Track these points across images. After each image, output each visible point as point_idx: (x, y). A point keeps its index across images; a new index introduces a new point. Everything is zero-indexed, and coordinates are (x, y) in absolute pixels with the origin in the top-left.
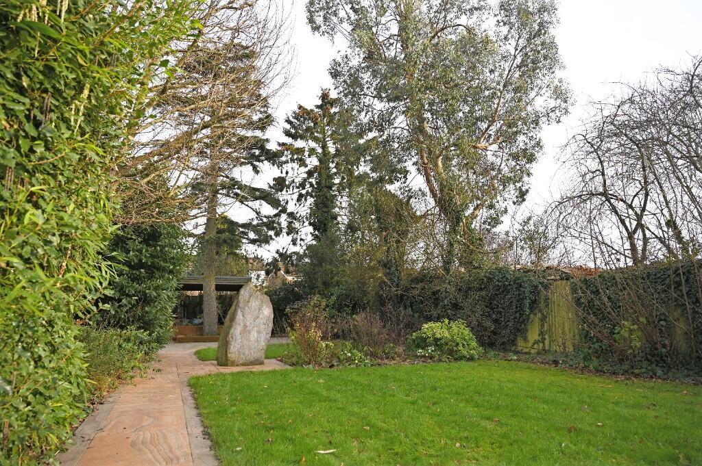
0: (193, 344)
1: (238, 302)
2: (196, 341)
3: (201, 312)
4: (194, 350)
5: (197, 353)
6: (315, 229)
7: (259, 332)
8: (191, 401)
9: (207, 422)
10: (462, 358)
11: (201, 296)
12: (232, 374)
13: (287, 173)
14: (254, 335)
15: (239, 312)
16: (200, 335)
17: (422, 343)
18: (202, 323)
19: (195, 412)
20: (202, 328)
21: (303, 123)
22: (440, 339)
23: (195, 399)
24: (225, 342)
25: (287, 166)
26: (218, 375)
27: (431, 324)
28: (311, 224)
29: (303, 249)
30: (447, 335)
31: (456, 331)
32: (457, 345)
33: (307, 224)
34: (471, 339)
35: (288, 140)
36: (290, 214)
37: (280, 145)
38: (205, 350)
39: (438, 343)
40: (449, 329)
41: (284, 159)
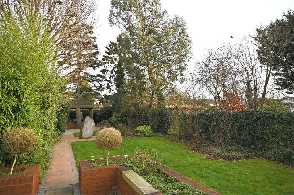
0: (73, 130)
1: (85, 121)
2: (74, 128)
3: (76, 118)
4: (74, 133)
5: (74, 134)
6: (117, 87)
7: (91, 129)
8: (71, 148)
9: (74, 152)
10: (146, 136)
11: (76, 110)
12: (82, 141)
13: (106, 67)
14: (89, 130)
15: (85, 124)
16: (76, 126)
17: (137, 132)
18: (76, 121)
19: (72, 151)
20: (76, 124)
21: (112, 48)
23: (72, 148)
24: (81, 132)
25: (106, 65)
26: (78, 142)
27: (140, 127)
28: (116, 85)
29: (113, 94)
30: (144, 130)
31: (146, 129)
32: (146, 133)
33: (114, 85)
34: (150, 131)
35: (107, 55)
36: (108, 81)
37: (104, 56)
38: (77, 132)
39: (141, 132)
40: (145, 128)
41: (105, 62)
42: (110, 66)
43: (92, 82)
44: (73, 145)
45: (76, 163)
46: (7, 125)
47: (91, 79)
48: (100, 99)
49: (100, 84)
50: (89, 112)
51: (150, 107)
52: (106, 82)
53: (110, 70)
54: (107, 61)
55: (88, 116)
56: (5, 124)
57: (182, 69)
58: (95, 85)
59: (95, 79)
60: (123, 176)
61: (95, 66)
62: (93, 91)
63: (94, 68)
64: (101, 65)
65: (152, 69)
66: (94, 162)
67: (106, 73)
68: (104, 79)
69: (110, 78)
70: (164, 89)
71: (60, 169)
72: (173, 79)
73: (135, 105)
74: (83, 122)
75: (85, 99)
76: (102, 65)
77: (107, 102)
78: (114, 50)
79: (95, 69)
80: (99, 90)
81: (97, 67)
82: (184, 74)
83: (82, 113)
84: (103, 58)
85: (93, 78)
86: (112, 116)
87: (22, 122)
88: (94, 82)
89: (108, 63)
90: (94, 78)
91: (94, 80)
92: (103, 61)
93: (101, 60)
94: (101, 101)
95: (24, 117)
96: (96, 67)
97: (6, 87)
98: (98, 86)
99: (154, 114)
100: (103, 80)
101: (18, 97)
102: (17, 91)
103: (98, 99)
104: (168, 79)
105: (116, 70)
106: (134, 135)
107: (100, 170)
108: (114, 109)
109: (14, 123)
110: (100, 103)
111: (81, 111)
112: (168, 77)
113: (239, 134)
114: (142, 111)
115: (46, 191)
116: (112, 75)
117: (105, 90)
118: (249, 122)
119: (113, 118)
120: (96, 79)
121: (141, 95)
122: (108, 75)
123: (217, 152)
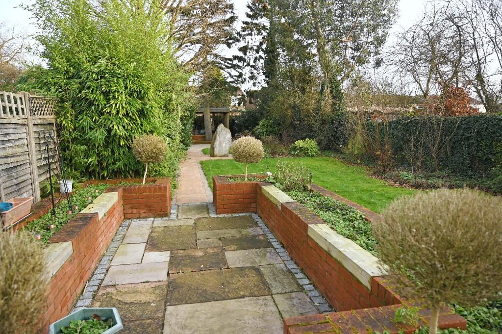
0: (201, 145)
1: (217, 132)
2: (202, 143)
3: (204, 128)
4: (201, 149)
5: (203, 151)
6: (266, 77)
7: (226, 144)
10: (308, 156)
11: (203, 116)
12: (215, 160)
13: (248, 42)
14: (224, 145)
16: (204, 140)
17: (295, 149)
18: (205, 133)
20: (205, 137)
21: (258, 7)
22: (302, 148)
24: (213, 148)
25: (248, 38)
26: (210, 160)
27: (299, 141)
28: (264, 74)
29: (260, 89)
30: (305, 145)
31: (310, 144)
32: (308, 150)
33: (262, 74)
34: (315, 148)
35: (249, 20)
36: (252, 66)
37: (244, 23)
38: (206, 149)
39: (301, 149)
40: (307, 144)
41: (246, 32)
42: (255, 40)
43: (226, 70)
44: (202, 163)
45: (209, 184)
46: (134, 132)
47: (225, 65)
48: (240, 97)
49: (239, 72)
50: (223, 118)
51: (318, 109)
52: (248, 68)
53: (255, 48)
54: (250, 32)
55: (222, 125)
56: (132, 131)
57: (379, 41)
58: (230, 74)
59: (230, 64)
60: (263, 191)
61: (230, 41)
62: (228, 85)
63: (229, 45)
64: (239, 40)
65: (324, 44)
66: (231, 178)
67: (248, 53)
68: (245, 64)
69: (255, 61)
70: (343, 79)
71: (190, 188)
72: (360, 61)
73: (293, 107)
74: (215, 135)
75: (216, 98)
76: (241, 39)
77: (250, 103)
78: (261, 10)
79: (230, 47)
80: (238, 83)
81: (233, 44)
82: (381, 52)
83: (212, 120)
84: (243, 26)
85: (228, 63)
86: (258, 125)
87: (148, 128)
88: (229, 70)
89: (252, 35)
90: (230, 62)
91: (229, 66)
92: (244, 31)
93: (239, 30)
94: (242, 100)
95: (150, 123)
96: (231, 43)
97: (129, 88)
98: (236, 76)
99: (324, 122)
100: (243, 65)
101: (142, 98)
102: (140, 92)
103: (235, 98)
104: (352, 61)
105: (264, 47)
106: (290, 153)
107: (237, 185)
108: (262, 114)
109: (141, 129)
110: (239, 104)
111: (211, 117)
112: (353, 58)
113: (453, 154)
114: (305, 116)
115: (178, 206)
116: (258, 55)
117: (247, 82)
118: (470, 135)
119: (259, 128)
120: (232, 64)
121: (303, 90)
122: (251, 56)
123: (405, 178)
